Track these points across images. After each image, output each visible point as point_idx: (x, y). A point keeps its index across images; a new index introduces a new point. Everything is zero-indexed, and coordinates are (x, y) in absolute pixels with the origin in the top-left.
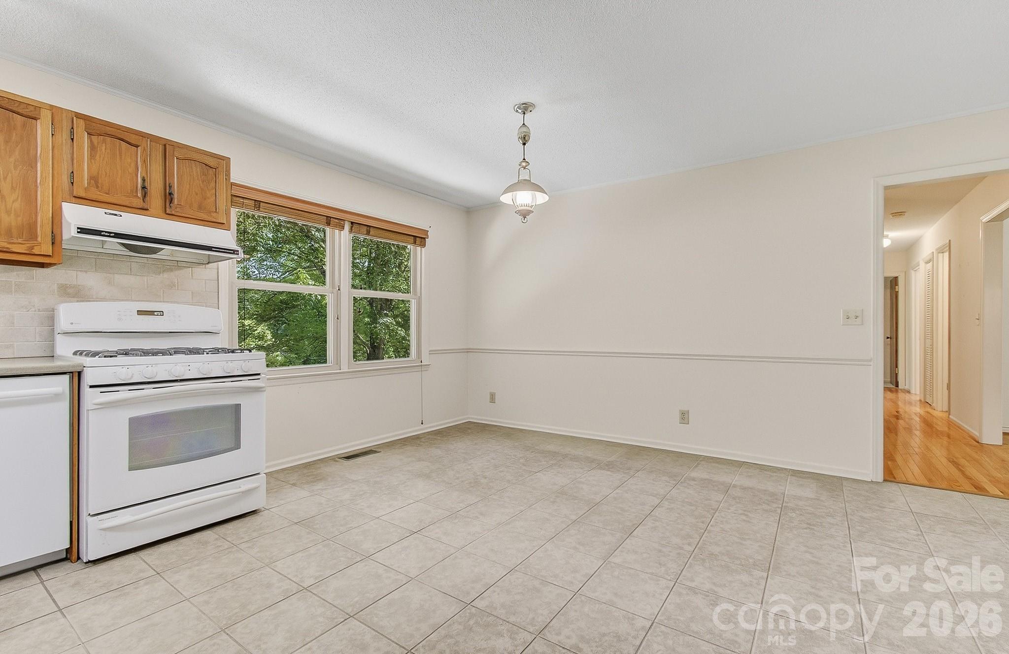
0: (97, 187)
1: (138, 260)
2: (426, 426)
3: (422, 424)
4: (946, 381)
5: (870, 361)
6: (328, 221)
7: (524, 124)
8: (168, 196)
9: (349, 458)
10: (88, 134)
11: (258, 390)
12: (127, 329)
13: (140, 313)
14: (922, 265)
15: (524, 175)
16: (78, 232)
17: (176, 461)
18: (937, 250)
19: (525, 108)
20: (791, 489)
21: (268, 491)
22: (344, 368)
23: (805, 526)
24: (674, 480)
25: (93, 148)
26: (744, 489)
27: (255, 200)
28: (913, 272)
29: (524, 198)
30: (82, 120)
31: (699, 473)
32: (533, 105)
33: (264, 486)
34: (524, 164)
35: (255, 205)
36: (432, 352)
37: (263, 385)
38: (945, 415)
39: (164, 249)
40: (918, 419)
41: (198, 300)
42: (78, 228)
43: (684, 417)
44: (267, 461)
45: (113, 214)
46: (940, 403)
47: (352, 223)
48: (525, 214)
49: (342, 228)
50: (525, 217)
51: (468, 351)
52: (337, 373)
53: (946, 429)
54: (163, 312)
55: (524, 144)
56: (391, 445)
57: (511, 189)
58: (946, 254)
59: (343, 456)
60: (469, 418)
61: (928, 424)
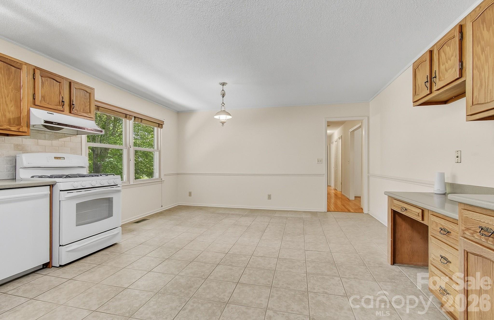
0: (44, 101)
1: (48, 133)
2: (164, 208)
3: (162, 207)
4: (341, 182)
5: (324, 175)
6: (126, 116)
7: (223, 90)
8: (71, 105)
9: (138, 222)
10: (41, 76)
11: (119, 191)
12: (50, 166)
13: (56, 158)
14: (334, 142)
15: (223, 109)
16: (44, 122)
17: (89, 223)
18: (338, 138)
19: (223, 84)
20: (304, 216)
21: (122, 234)
22: (132, 183)
23: (310, 224)
24: (270, 218)
25: (43, 83)
26: (291, 217)
27: (97, 106)
28: (331, 144)
29: (223, 117)
30: (39, 70)
31: (277, 215)
32: (226, 83)
33: (121, 232)
34: (223, 104)
35: (97, 108)
36: (165, 175)
37: (121, 189)
38: (340, 193)
39: (64, 128)
40: (333, 194)
41: (74, 151)
42: (44, 121)
43: (269, 197)
44: (122, 220)
45: (50, 113)
46: (339, 189)
47: (135, 117)
48: (223, 123)
49: (131, 119)
50: (223, 124)
51: (178, 174)
52: (128, 185)
53: (341, 197)
54: (64, 158)
55: (223, 97)
56: (152, 216)
57: (218, 114)
58: (341, 139)
59: (135, 222)
60: (179, 204)
61: (336, 195)
